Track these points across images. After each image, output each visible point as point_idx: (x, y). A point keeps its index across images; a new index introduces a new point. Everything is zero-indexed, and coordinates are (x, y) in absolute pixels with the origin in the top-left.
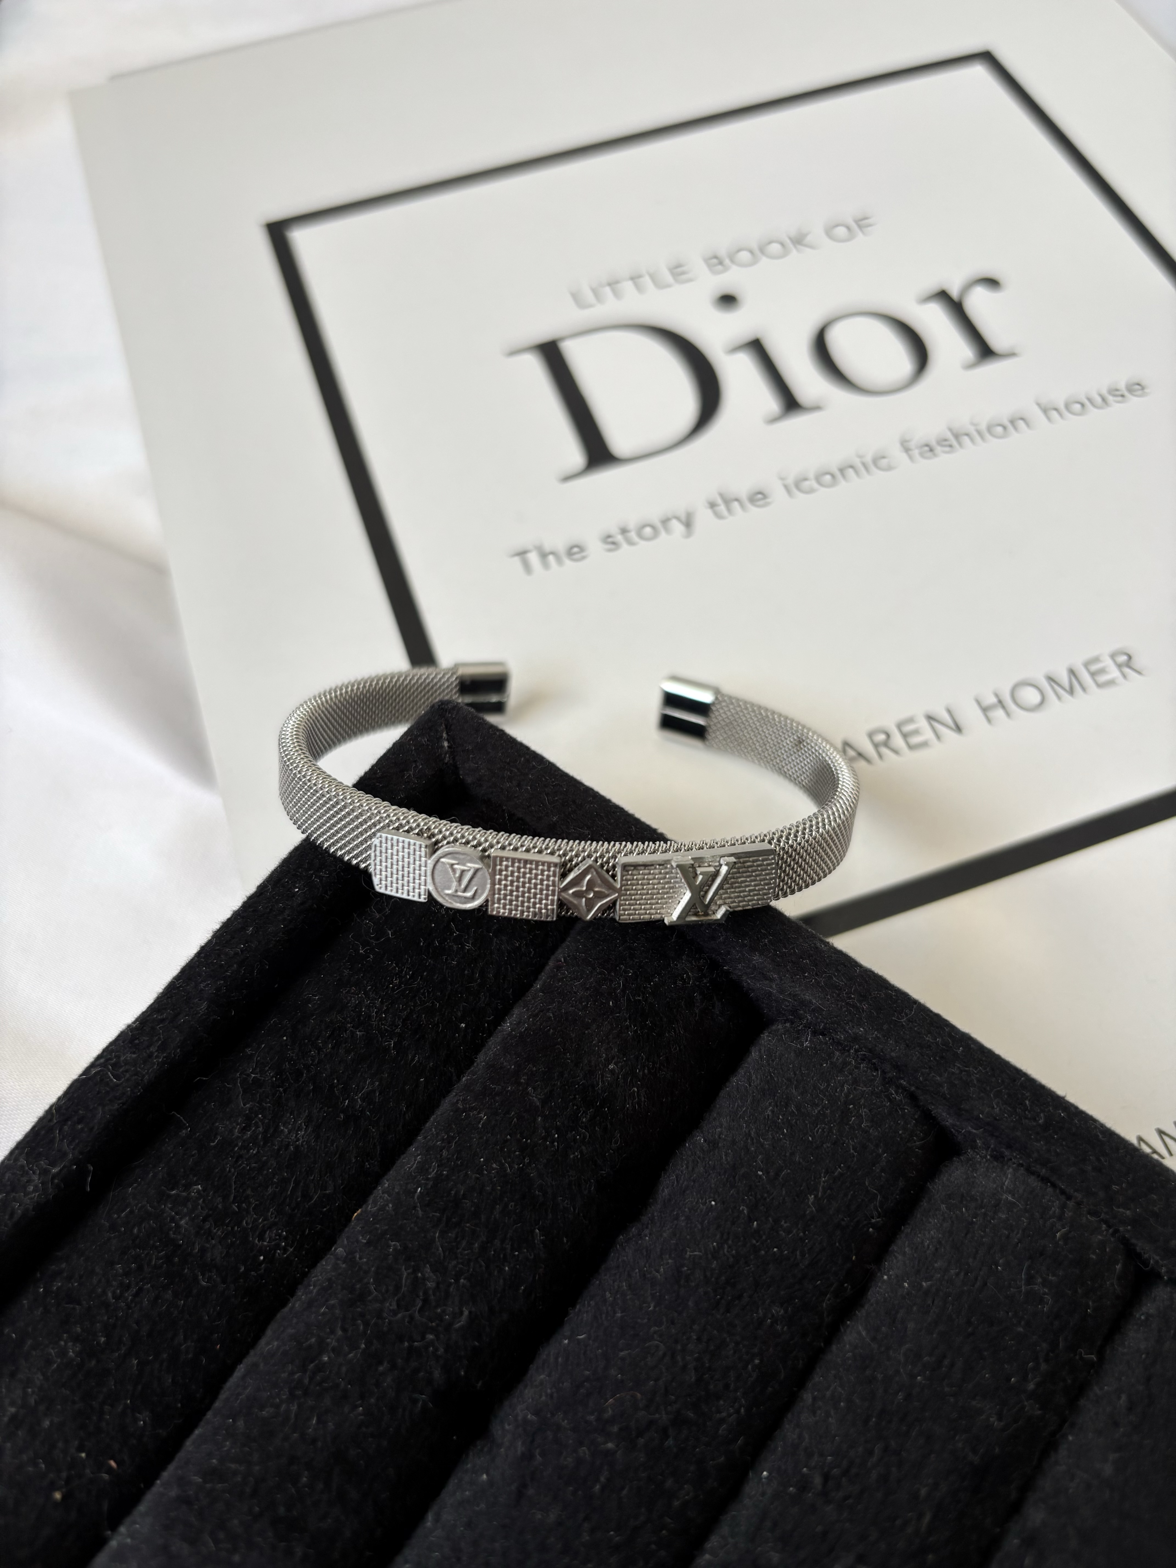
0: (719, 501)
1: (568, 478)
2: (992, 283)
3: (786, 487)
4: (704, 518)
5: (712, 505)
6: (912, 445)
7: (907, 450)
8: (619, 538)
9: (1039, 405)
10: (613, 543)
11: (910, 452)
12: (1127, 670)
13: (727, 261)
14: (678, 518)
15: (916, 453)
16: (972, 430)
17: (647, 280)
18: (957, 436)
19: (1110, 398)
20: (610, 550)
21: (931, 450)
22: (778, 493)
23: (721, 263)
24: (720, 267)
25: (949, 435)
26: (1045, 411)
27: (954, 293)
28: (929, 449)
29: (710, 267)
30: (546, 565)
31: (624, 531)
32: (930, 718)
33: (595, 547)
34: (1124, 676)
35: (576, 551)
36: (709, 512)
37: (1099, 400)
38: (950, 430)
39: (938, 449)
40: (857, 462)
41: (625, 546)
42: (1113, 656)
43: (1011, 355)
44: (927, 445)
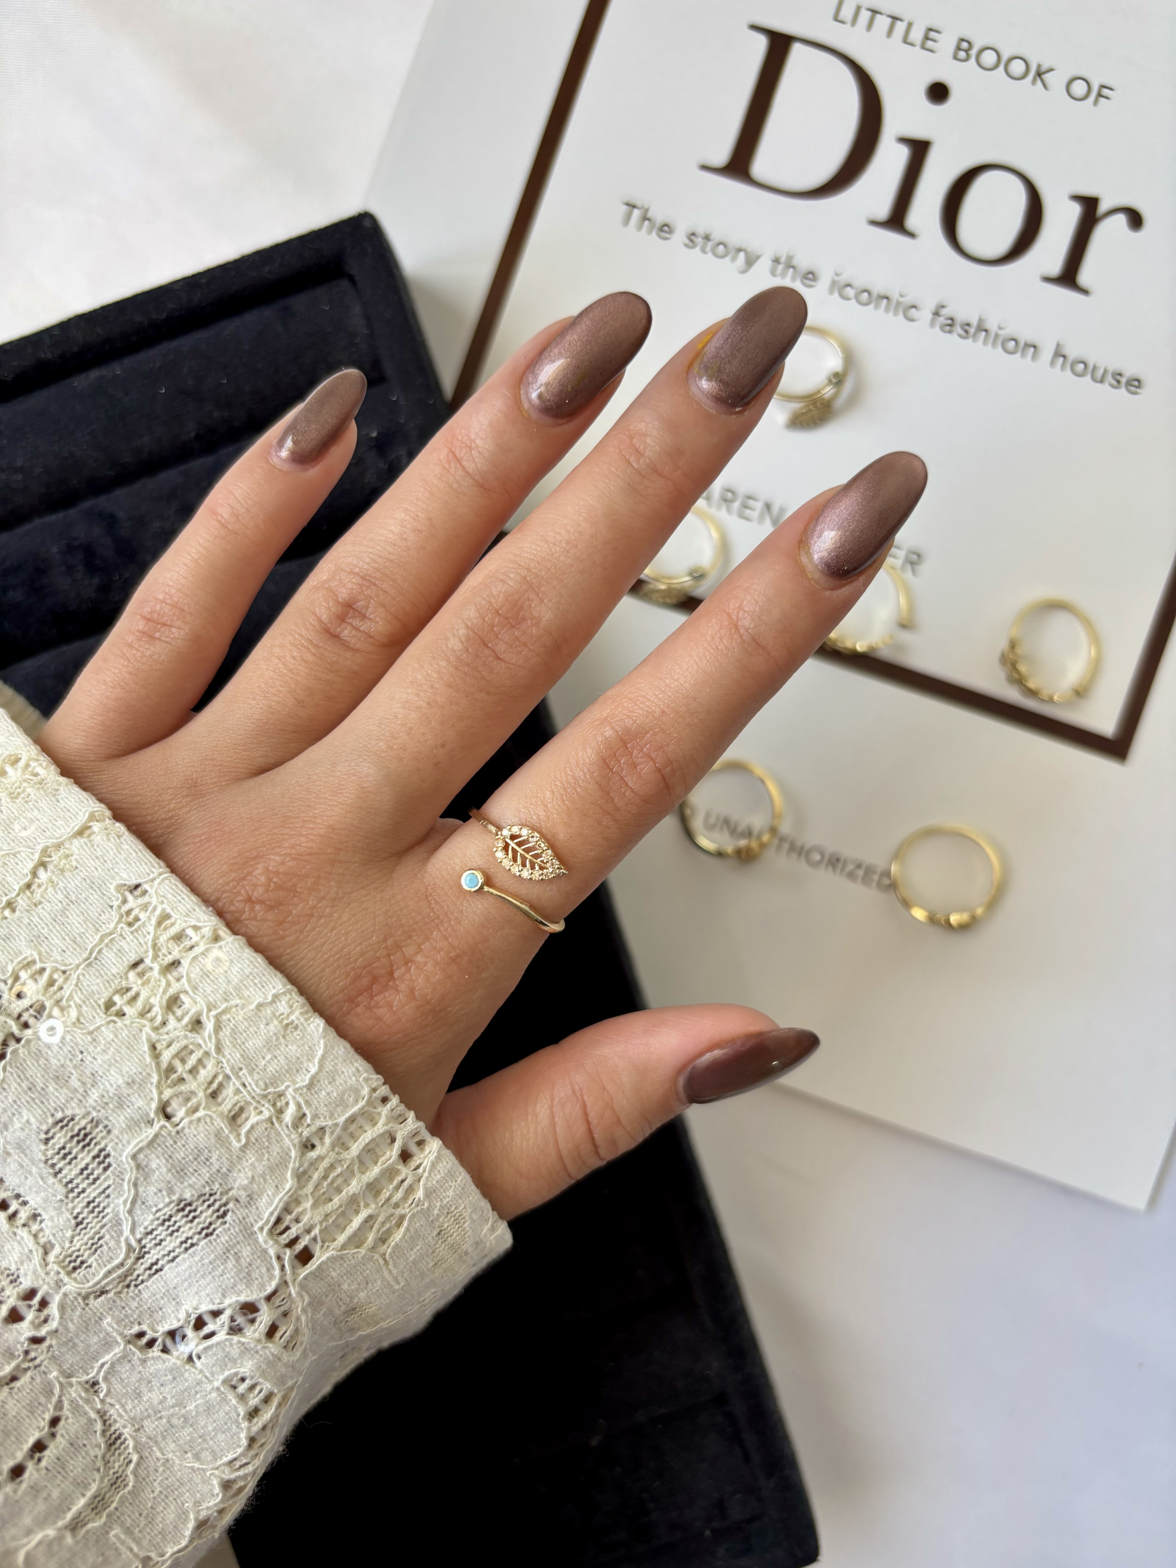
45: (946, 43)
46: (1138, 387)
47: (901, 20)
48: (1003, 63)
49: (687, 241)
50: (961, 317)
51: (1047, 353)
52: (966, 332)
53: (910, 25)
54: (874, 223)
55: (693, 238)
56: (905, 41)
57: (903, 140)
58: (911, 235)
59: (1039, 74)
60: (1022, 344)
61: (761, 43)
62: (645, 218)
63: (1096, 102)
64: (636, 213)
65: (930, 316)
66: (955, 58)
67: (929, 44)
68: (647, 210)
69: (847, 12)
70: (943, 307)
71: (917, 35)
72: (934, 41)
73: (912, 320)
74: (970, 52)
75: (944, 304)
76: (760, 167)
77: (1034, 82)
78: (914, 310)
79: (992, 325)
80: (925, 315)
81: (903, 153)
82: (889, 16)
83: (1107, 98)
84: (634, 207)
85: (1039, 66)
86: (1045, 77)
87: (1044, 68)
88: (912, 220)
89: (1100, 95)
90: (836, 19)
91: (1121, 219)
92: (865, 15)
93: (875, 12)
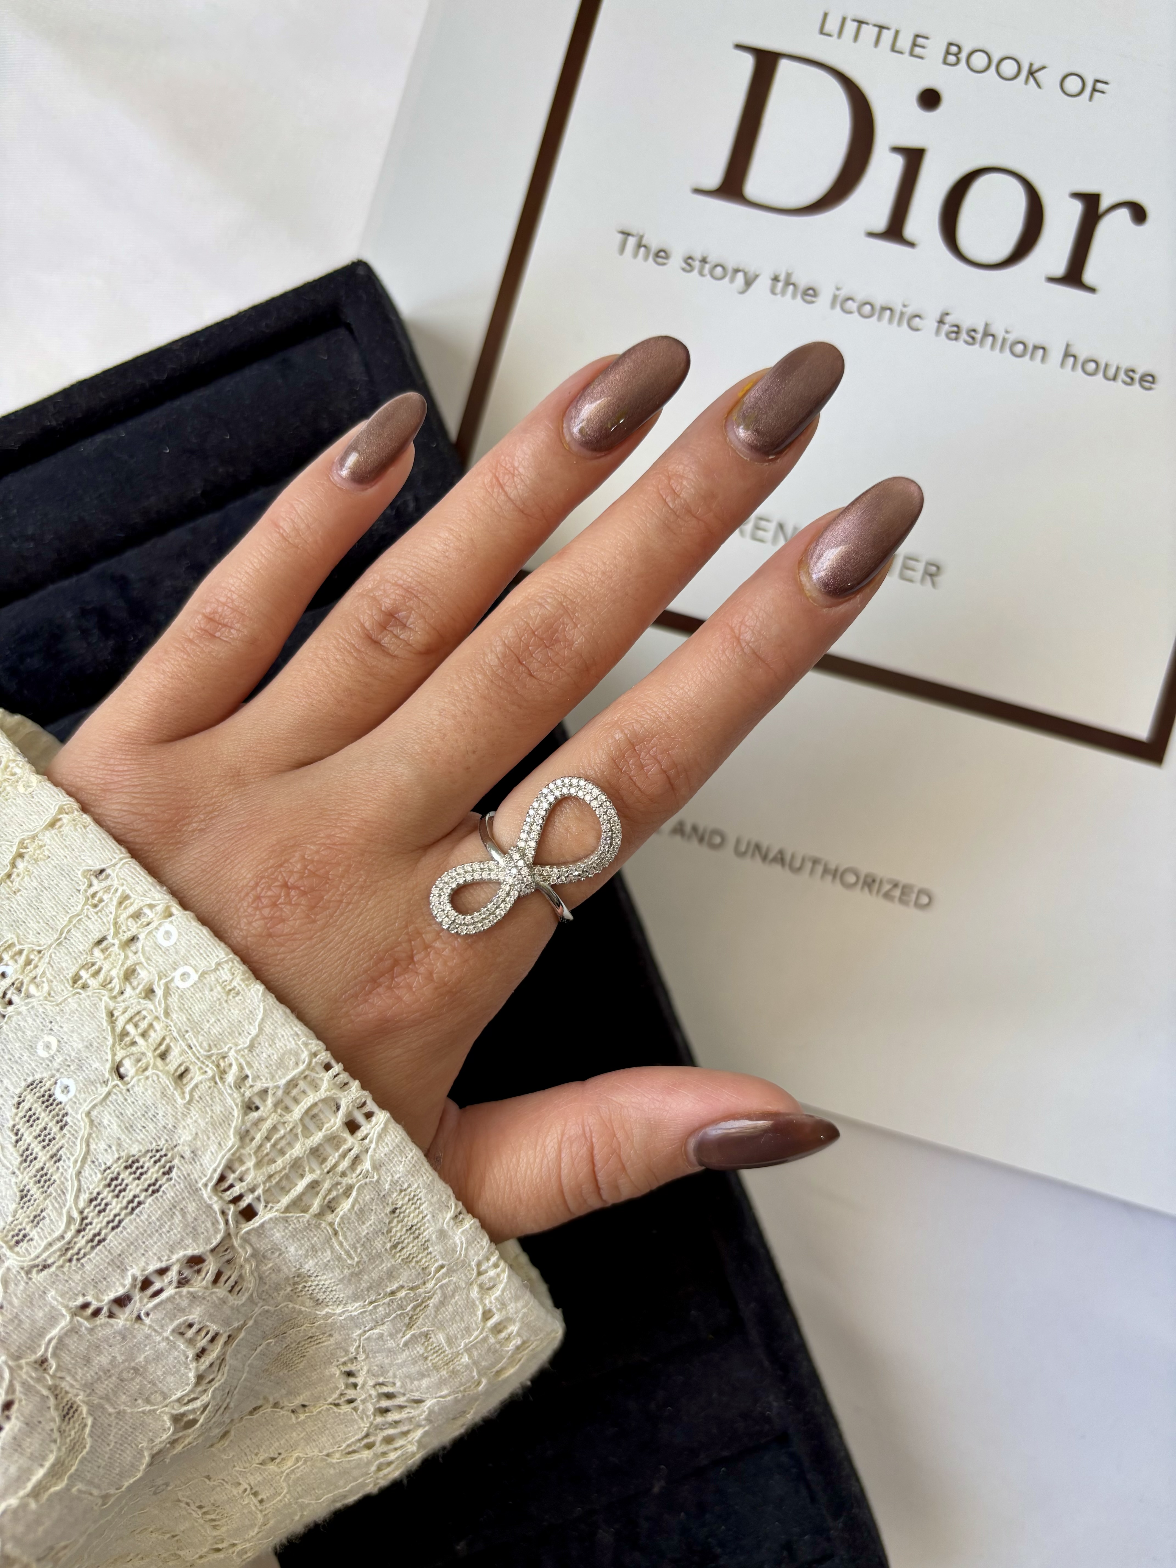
0: (782, 277)
1: (698, 191)
2: (1139, 214)
3: (835, 297)
4: (763, 284)
5: (776, 279)
6: (948, 319)
7: (941, 322)
8: (697, 264)
9: (1068, 346)
10: (689, 265)
11: (942, 325)
12: (928, 578)
13: (963, 56)
14: (745, 274)
15: (946, 328)
16: (1000, 335)
17: (887, 36)
18: (986, 334)
19: (1122, 376)
20: (684, 270)
21: (957, 333)
22: (824, 298)
23: (956, 55)
24: (952, 59)
25: (981, 329)
26: (1067, 355)
27: (1104, 204)
28: (956, 331)
29: (948, 53)
30: (636, 255)
31: (704, 261)
32: (781, 526)
33: (676, 261)
34: (923, 580)
35: (661, 255)
36: (769, 282)
37: (1111, 372)
38: (987, 325)
39: (964, 336)
40: (898, 308)
41: (696, 272)
42: (929, 564)
43: (1092, 290)
44: (958, 326)
45: (935, 49)
46: (1153, 382)
47: (888, 29)
48: (994, 64)
49: (684, 265)
50: (965, 325)
51: (1056, 354)
52: (973, 338)
53: (897, 33)
54: (871, 235)
55: (690, 261)
56: (893, 49)
57: (896, 150)
58: (911, 244)
59: (1031, 73)
60: (1030, 348)
61: (748, 62)
62: (639, 245)
63: (1091, 98)
64: (632, 242)
65: (936, 324)
66: (945, 62)
67: (918, 50)
68: (641, 237)
69: (832, 25)
70: (947, 314)
71: (904, 43)
72: (923, 47)
73: (917, 330)
74: (959, 56)
75: (949, 311)
76: (753, 187)
77: (1027, 81)
78: (917, 319)
79: (998, 329)
80: (929, 324)
81: (898, 163)
82: (875, 25)
83: (1103, 92)
84: (628, 234)
85: (1031, 65)
86: (1037, 75)
87: (1035, 67)
88: (910, 230)
89: (1094, 90)
90: (822, 32)
91: (1124, 214)
92: (851, 27)
93: (861, 22)
